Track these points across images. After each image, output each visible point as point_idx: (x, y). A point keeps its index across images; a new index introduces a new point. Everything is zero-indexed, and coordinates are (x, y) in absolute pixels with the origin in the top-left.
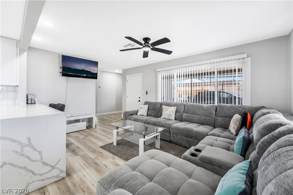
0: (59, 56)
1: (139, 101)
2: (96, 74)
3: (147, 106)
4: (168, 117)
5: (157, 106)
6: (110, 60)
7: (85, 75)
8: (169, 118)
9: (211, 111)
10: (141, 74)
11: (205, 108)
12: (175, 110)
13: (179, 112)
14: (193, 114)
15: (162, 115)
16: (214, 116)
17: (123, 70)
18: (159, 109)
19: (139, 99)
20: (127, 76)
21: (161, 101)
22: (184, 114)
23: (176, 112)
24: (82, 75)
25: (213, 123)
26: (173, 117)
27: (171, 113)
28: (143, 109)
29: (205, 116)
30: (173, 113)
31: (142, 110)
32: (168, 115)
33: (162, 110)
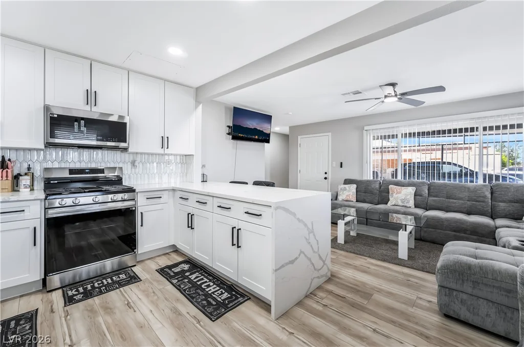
0: (227, 108)
1: (326, 178)
2: (268, 135)
3: (355, 186)
4: (403, 203)
5: (373, 186)
6: (291, 113)
7: (257, 137)
8: (405, 204)
9: (484, 193)
10: (330, 134)
11: (471, 189)
12: (414, 193)
13: (421, 196)
14: (448, 197)
15: (389, 200)
16: (490, 201)
17: (290, 127)
18: (377, 190)
19: (326, 176)
20: (299, 137)
21: (372, 178)
22: (431, 198)
23: (415, 195)
24: (254, 137)
25: (490, 211)
26: (411, 203)
27: (408, 197)
28: (349, 191)
29: (473, 201)
30: (411, 197)
31: (346, 193)
32: (403, 201)
33: (389, 193)
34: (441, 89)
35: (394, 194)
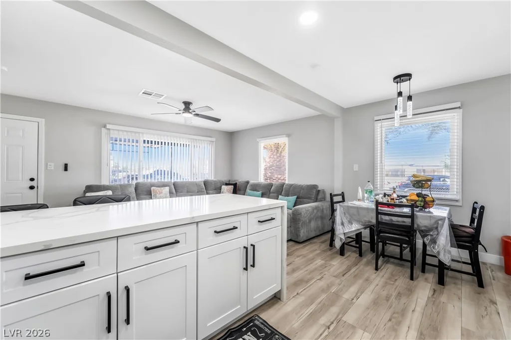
1: (32, 188)
10: (42, 121)
12: (168, 191)
13: (172, 193)
19: (32, 184)
33: (151, 195)
34: (218, 120)
35: (157, 195)
